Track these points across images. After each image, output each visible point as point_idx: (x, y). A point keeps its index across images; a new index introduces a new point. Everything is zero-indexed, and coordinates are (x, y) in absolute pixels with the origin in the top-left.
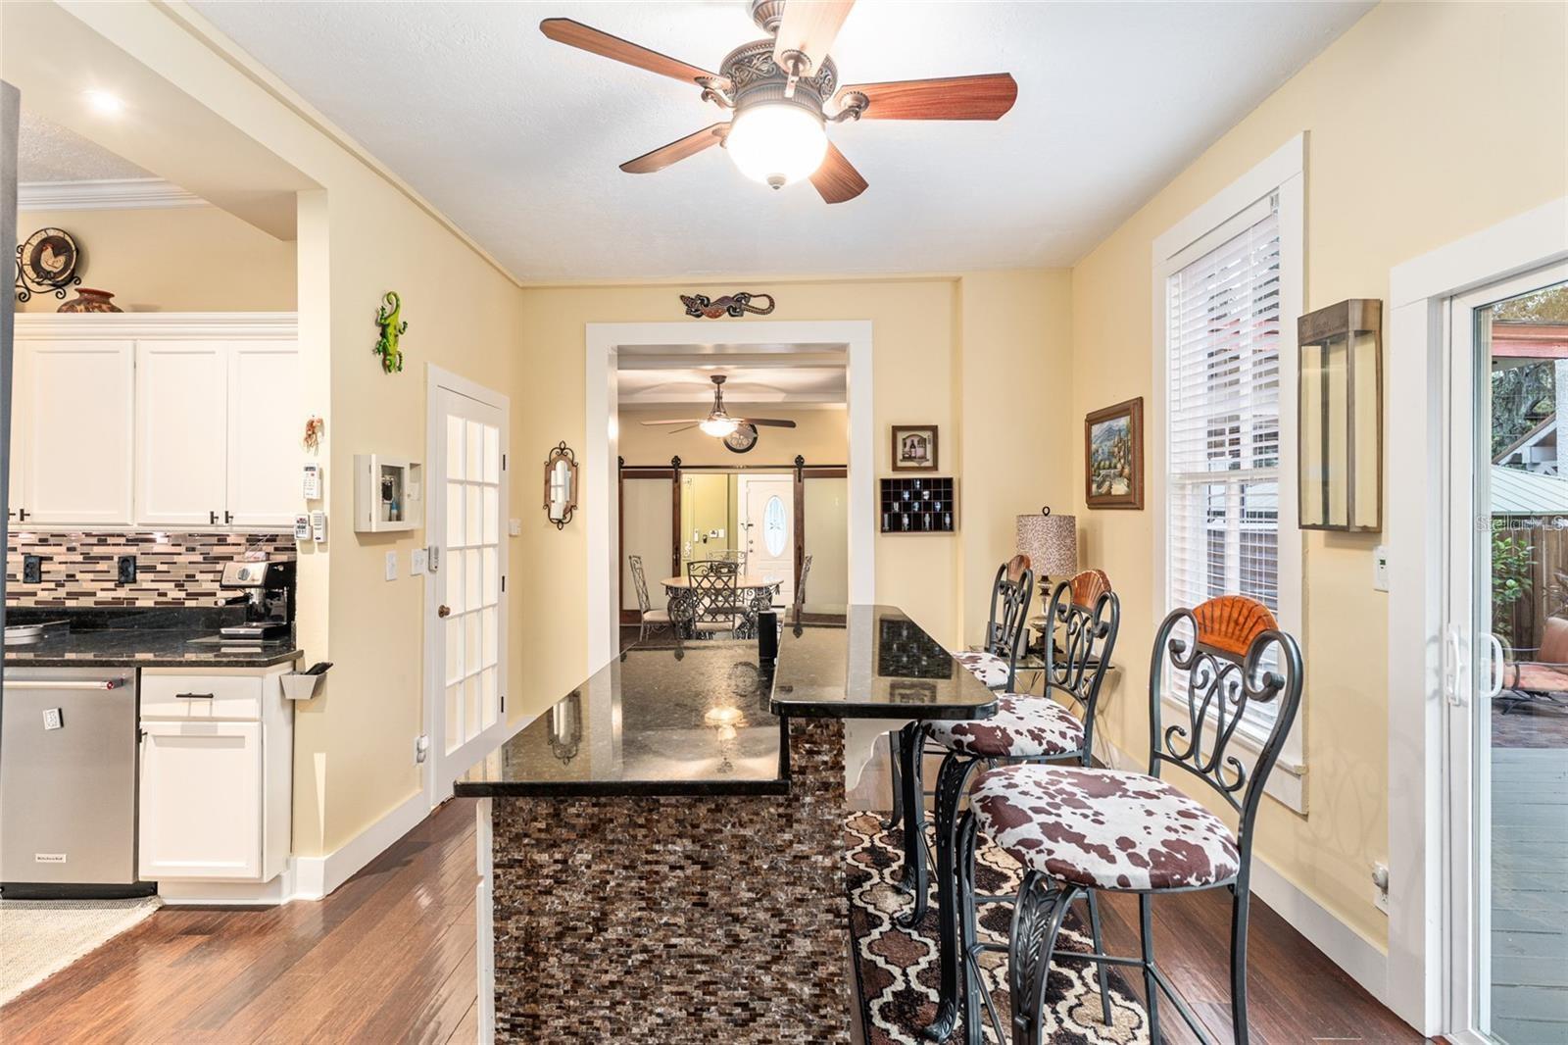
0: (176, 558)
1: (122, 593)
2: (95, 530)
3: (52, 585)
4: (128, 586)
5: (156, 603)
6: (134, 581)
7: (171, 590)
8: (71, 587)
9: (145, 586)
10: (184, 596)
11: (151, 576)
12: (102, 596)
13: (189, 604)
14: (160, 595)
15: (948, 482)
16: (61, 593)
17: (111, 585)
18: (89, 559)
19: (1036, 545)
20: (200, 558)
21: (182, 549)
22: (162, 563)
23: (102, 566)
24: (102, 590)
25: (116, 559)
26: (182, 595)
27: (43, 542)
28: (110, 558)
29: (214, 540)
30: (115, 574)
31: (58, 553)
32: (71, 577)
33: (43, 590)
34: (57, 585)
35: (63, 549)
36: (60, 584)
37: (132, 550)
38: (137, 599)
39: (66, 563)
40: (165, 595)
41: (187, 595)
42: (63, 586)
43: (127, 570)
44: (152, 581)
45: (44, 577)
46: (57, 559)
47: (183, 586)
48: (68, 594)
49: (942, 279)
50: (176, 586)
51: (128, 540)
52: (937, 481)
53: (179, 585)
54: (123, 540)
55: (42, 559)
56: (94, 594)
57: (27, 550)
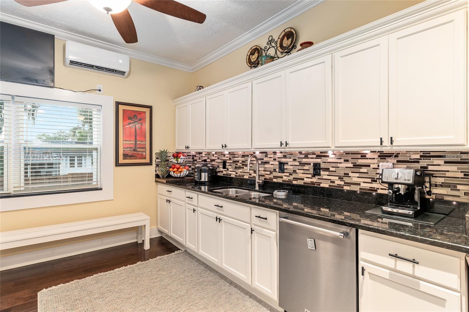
0: (339, 165)
1: (315, 180)
2: (304, 151)
3: (288, 174)
4: (317, 177)
5: (329, 186)
6: (320, 175)
7: (336, 180)
8: (294, 176)
9: (325, 177)
10: (343, 184)
11: (327, 173)
12: (306, 180)
13: (346, 188)
14: (331, 182)
16: (291, 178)
17: (310, 176)
18: (301, 164)
20: (351, 165)
21: (342, 161)
22: (332, 167)
23: (306, 167)
24: (307, 178)
25: (312, 164)
26: (342, 183)
27: (285, 157)
28: (310, 164)
30: (312, 171)
31: (290, 161)
32: (295, 171)
33: (285, 176)
34: (290, 174)
35: (291, 160)
36: (291, 174)
37: (318, 161)
38: (321, 183)
39: (293, 165)
40: (334, 182)
41: (345, 183)
42: (292, 175)
43: (317, 169)
44: (328, 175)
45: (285, 171)
46: (289, 164)
47: (343, 179)
48: (294, 178)
50: (339, 178)
51: (317, 156)
53: (341, 178)
54: (314, 156)
55: (284, 164)
56: (303, 179)
57: (279, 160)
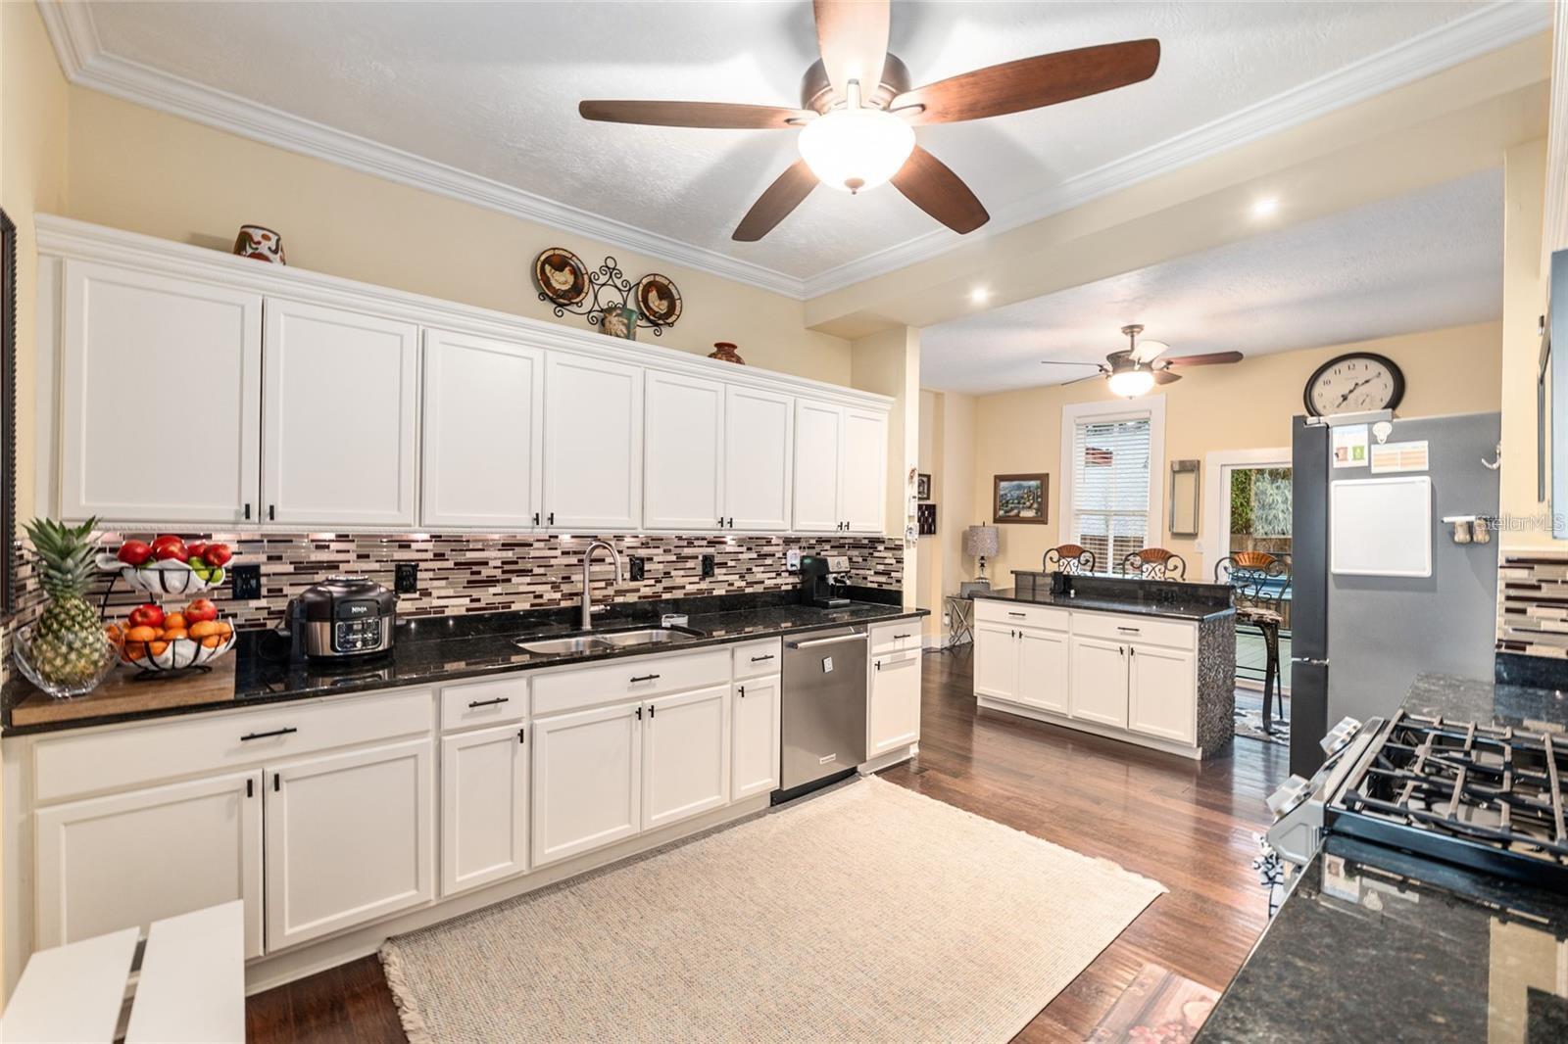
0: (740, 556)
1: (704, 585)
2: (685, 534)
3: (652, 582)
4: (708, 580)
6: (713, 575)
8: (666, 583)
9: (720, 578)
11: (724, 571)
12: (690, 588)
13: (748, 590)
15: (934, 506)
16: (659, 588)
17: (696, 579)
18: (681, 558)
19: (989, 541)
21: (744, 549)
23: (690, 564)
24: (690, 583)
25: (700, 558)
26: (744, 584)
27: (645, 545)
28: (697, 557)
29: (764, 542)
30: (699, 570)
31: (657, 554)
32: (667, 574)
33: (645, 586)
34: (656, 582)
35: (661, 551)
36: (658, 581)
37: (711, 550)
39: (663, 562)
41: (747, 583)
42: (661, 582)
43: (708, 566)
45: (646, 575)
46: (656, 559)
48: (665, 588)
49: (931, 392)
50: (740, 577)
51: (709, 542)
52: (930, 505)
54: (705, 543)
55: (642, 560)
56: (684, 587)
57: (631, 552)
